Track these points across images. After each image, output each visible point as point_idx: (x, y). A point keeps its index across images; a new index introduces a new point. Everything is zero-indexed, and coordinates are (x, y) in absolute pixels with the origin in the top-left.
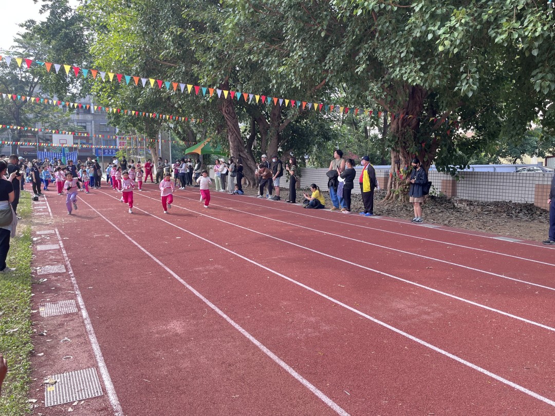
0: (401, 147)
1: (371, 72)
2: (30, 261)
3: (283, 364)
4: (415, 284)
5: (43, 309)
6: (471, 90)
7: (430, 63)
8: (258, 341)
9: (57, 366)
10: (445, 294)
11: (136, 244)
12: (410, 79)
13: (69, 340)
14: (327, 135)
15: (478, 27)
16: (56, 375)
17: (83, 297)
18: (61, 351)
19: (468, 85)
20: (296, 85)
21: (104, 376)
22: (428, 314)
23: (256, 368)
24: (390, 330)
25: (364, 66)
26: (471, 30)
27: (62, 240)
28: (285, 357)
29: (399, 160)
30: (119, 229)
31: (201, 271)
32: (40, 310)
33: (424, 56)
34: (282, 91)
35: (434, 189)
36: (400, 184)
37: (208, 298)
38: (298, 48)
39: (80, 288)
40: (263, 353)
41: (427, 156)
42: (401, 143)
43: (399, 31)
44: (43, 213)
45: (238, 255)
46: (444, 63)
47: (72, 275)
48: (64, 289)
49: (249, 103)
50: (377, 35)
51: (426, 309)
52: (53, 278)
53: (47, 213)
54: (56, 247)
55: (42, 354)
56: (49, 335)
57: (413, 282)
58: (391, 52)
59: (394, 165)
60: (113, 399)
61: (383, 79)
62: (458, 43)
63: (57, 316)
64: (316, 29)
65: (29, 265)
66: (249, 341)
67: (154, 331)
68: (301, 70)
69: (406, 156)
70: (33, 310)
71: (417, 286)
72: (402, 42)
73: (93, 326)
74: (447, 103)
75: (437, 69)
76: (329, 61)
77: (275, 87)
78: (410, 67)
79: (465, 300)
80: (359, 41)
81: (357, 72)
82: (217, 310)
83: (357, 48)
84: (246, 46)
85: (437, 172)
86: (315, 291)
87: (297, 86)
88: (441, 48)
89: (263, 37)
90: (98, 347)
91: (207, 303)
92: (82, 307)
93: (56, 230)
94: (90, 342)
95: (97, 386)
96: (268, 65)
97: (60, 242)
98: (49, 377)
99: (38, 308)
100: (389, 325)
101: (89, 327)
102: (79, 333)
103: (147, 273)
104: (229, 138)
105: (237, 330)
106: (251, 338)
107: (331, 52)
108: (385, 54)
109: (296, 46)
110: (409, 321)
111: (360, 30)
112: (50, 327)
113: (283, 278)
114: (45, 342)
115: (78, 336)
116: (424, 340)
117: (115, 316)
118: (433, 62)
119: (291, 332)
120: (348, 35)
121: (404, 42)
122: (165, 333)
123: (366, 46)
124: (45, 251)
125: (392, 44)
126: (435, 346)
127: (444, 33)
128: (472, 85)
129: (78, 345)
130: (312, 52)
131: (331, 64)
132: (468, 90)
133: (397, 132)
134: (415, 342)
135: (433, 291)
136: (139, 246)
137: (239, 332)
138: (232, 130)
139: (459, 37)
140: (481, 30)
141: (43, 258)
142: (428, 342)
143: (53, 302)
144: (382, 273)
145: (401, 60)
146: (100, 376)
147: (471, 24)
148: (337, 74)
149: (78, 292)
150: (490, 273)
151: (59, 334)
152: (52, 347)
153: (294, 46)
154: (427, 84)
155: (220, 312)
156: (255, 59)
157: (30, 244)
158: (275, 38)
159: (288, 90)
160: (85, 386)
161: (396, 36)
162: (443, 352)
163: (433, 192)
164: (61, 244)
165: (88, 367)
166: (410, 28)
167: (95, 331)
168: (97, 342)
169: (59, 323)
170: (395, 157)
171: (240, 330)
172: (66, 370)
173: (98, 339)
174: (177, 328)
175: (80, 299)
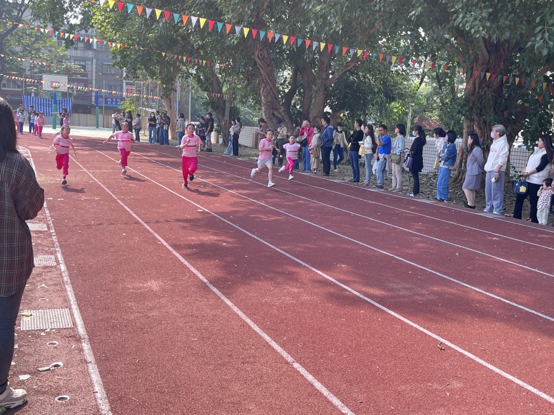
6: (546, 47)
9: (34, 304)
12: (472, 30)
13: (46, 287)
16: (32, 311)
17: (63, 253)
18: (38, 294)
19: (542, 41)
21: (75, 315)
23: (222, 322)
25: (420, 9)
31: (193, 240)
37: (193, 264)
39: (61, 246)
40: (233, 311)
41: (509, 128)
42: (476, 109)
45: (240, 229)
51: (423, 291)
60: (81, 330)
66: (223, 302)
67: (131, 287)
69: (482, 127)
71: (428, 271)
73: (70, 278)
76: (380, 1)
81: (411, 17)
82: (199, 275)
86: (311, 268)
87: (337, 30)
90: (73, 294)
91: (191, 269)
92: (61, 262)
94: (65, 290)
95: (69, 321)
98: (25, 311)
100: (374, 301)
101: (66, 279)
102: (57, 283)
103: (134, 238)
104: (261, 91)
105: (214, 292)
106: (226, 300)
110: (397, 300)
115: (55, 285)
118: (505, 9)
122: (140, 289)
128: (548, 41)
129: (54, 291)
132: (542, 47)
133: (473, 94)
135: (442, 277)
138: (265, 80)
146: (72, 315)
149: (58, 249)
151: (37, 282)
152: (31, 290)
155: (201, 277)
160: (57, 320)
165: (62, 308)
167: (71, 282)
168: (72, 290)
169: (37, 272)
170: (468, 127)
171: (216, 293)
172: (41, 308)
173: (74, 288)
174: (154, 286)
175: (59, 256)
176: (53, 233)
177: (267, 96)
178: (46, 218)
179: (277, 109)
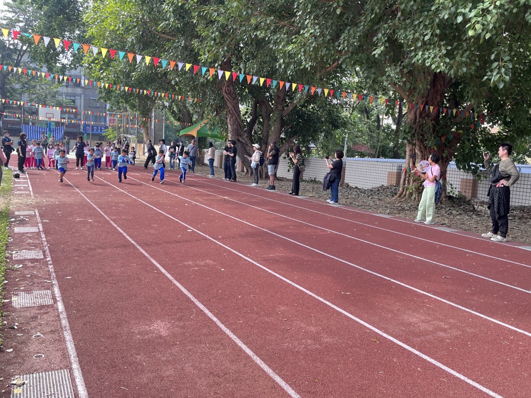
0: (418, 139)
1: (390, 55)
2: (6, 244)
3: (278, 379)
4: (429, 295)
5: (16, 299)
6: (502, 81)
7: (457, 48)
8: (251, 350)
9: (27, 365)
10: (464, 308)
11: (122, 232)
12: (433, 65)
13: (42, 335)
14: (336, 123)
15: (515, 11)
16: (25, 375)
17: (60, 287)
18: (33, 347)
19: (499, 75)
20: (305, 66)
21: (77, 380)
22: (445, 330)
23: (248, 382)
24: (401, 346)
25: (382, 48)
26: (506, 13)
27: (42, 223)
28: (281, 370)
29: (415, 154)
30: (103, 214)
31: (190, 266)
32: (13, 299)
33: (451, 41)
34: (289, 72)
35: (452, 188)
36: (414, 181)
37: (197, 297)
38: (309, 25)
39: (58, 278)
40: (256, 364)
41: (446, 151)
42: (418, 135)
43: (424, 11)
44: (24, 192)
45: (232, 250)
46: (472, 49)
47: (50, 263)
48: (40, 277)
49: (253, 83)
50: (399, 14)
51: (442, 324)
52: (30, 264)
53: (28, 192)
54: (34, 230)
55: (12, 350)
56: (21, 328)
57: (428, 292)
58: (414, 34)
59: (409, 160)
61: (403, 64)
62: (491, 28)
63: (31, 307)
64: (331, 6)
65: (4, 248)
66: (241, 350)
67: (136, 331)
68: (312, 49)
69: (423, 151)
70: (5, 299)
71: (432, 298)
72: (427, 23)
73: (69, 321)
74: (473, 94)
75: (465, 55)
76: (344, 41)
77: (283, 67)
78: (434, 52)
79: (488, 318)
80: (378, 20)
81: (375, 54)
82: (207, 311)
83: (375, 28)
84: (253, 21)
85: (457, 169)
86: (317, 297)
87: (307, 67)
88: (471, 33)
89: (272, 11)
90: (73, 346)
91: (196, 303)
92: (58, 299)
93: (37, 211)
94: (64, 339)
95: (69, 391)
96: (275, 43)
97: (40, 225)
98: (16, 377)
99: (11, 297)
100: (400, 341)
101: (65, 322)
102: (53, 328)
103: (131, 265)
104: (228, 121)
105: (228, 336)
106: (244, 347)
107: (347, 32)
108: (406, 36)
109: (308, 23)
110: (423, 338)
111: (380, 8)
112: (22, 320)
113: (281, 279)
114: (15, 336)
115: (52, 332)
116: (439, 361)
117: (93, 311)
118: (461, 47)
119: (288, 342)
120: (367, 13)
121: (429, 24)
122: (147, 334)
123: (386, 26)
124: (23, 234)
125: (416, 25)
126: (452, 369)
127: (475, 16)
128: (504, 76)
129: (51, 342)
130: (325, 31)
131: (346, 45)
132: (499, 81)
133: (415, 123)
134: (429, 362)
135: (450, 305)
136: (125, 234)
137: (230, 338)
138: (231, 112)
139: (492, 21)
140: (516, 14)
141: (20, 242)
142: (445, 364)
143: (28, 291)
144: (392, 280)
145: (424, 43)
146: (73, 380)
147: (506, 7)
148: (352, 55)
149: (55, 282)
150: (516, 288)
151: (31, 328)
152: (23, 343)
153: (306, 23)
154: (452, 72)
155: (210, 314)
156: (262, 35)
157: (8, 225)
158: (285, 13)
159: (296, 71)
160: (56, 390)
161: (420, 17)
162: (463, 378)
163: (451, 191)
164: (40, 227)
165: (61, 368)
166: (436, 9)
167: (70, 327)
168: (72, 339)
169: (32, 315)
170: (410, 150)
171: (231, 336)
172: (36, 371)
173: (74, 336)
174: (161, 330)
175: (56, 290)
176: (49, 261)
177: (233, 124)
178: (42, 244)
179: (241, 136)
